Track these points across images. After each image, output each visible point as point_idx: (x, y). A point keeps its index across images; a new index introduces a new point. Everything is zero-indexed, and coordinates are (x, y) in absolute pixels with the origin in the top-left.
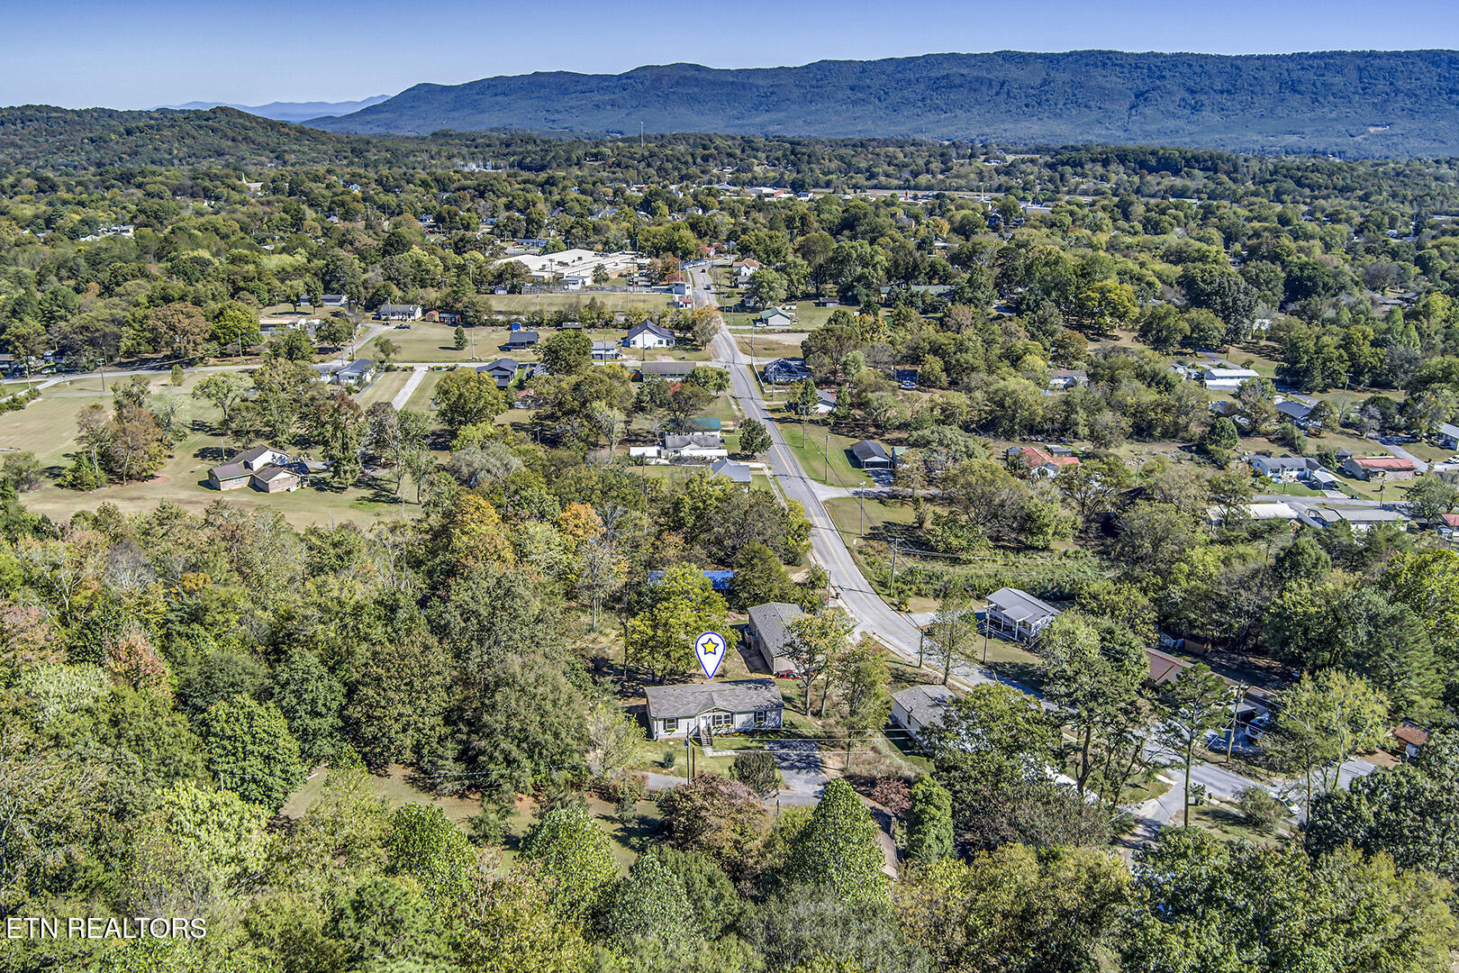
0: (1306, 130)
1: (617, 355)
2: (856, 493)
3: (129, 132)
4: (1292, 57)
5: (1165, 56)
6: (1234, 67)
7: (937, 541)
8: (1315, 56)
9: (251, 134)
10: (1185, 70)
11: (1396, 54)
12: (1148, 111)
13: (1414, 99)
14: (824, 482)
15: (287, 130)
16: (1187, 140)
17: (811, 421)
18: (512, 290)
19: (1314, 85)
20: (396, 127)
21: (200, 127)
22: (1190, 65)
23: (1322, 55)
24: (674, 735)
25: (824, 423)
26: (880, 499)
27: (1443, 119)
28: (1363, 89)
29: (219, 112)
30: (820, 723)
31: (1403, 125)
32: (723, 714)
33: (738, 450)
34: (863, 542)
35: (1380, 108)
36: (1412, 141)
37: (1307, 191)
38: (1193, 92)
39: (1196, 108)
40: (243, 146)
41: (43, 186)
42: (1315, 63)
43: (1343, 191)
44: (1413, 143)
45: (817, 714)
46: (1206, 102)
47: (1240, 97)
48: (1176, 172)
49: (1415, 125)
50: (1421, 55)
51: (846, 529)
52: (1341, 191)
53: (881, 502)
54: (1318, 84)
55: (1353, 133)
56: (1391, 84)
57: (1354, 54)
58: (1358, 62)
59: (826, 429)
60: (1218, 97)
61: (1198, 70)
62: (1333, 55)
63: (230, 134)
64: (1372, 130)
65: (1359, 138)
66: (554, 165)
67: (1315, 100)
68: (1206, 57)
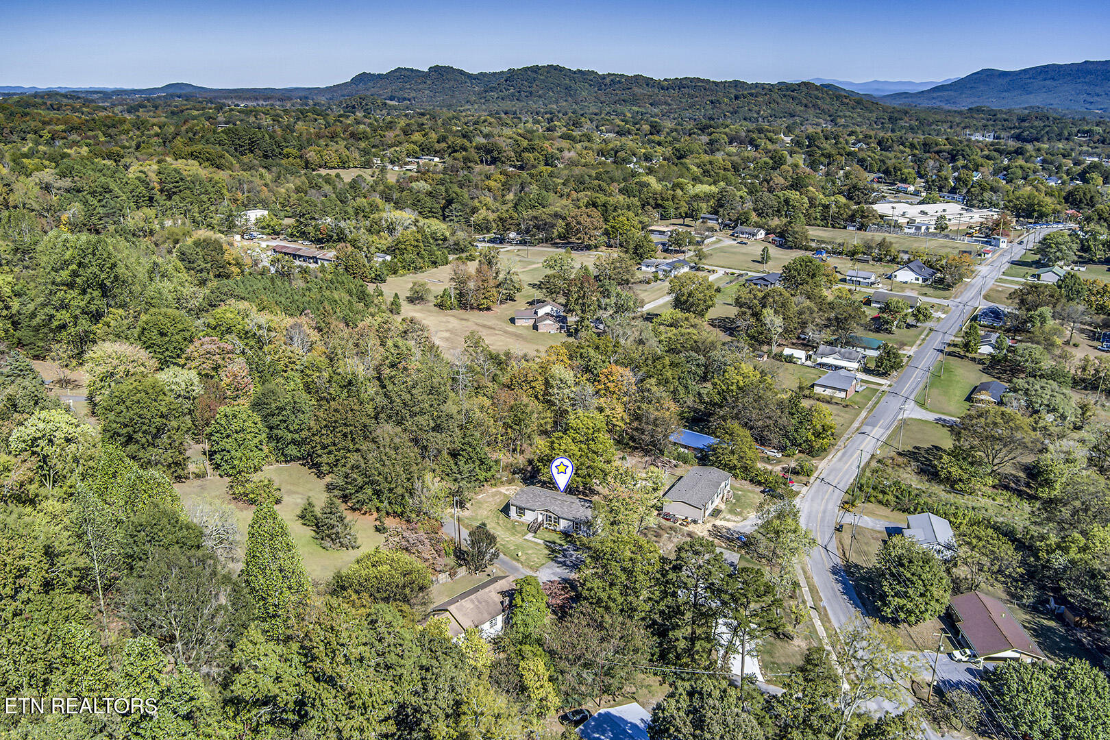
1: (872, 284)
2: (939, 419)
3: (736, 98)
7: (942, 468)
9: (819, 102)
14: (922, 405)
15: (848, 101)
17: (973, 359)
18: (862, 227)
20: (954, 103)
21: (785, 96)
24: (522, 520)
25: (980, 362)
26: (953, 428)
29: (803, 85)
32: (553, 516)
33: (872, 366)
34: (891, 456)
40: (811, 111)
41: (653, 130)
59: (981, 367)
63: (804, 101)
66: (1045, 139)
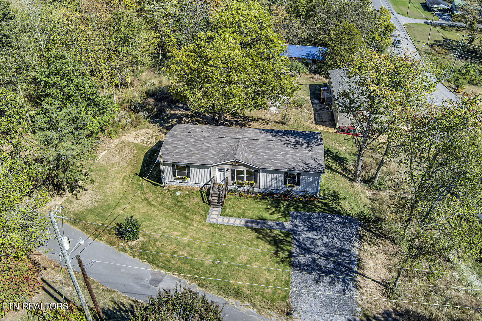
2: (426, 23)
14: (406, 16)
24: (184, 185)
26: (442, 27)
30: (369, 193)
32: (244, 169)
34: (427, 47)
45: (368, 181)
51: (417, 39)
53: (442, 28)
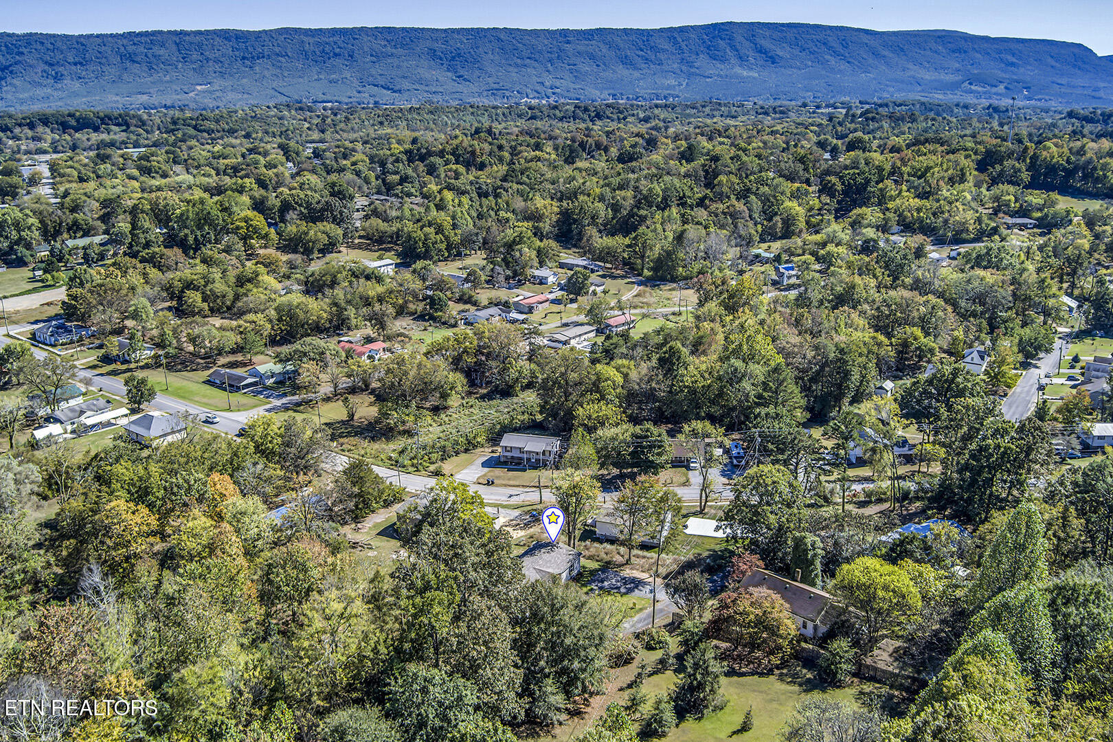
0: (151, 91)
4: (123, 36)
5: (18, 36)
6: (80, 43)
8: (141, 34)
10: (39, 47)
11: (199, 33)
12: (16, 82)
13: (220, 65)
16: (60, 103)
19: (146, 56)
22: (42, 43)
23: (146, 34)
27: (244, 77)
28: (183, 58)
31: (218, 84)
35: (199, 71)
36: (229, 94)
37: (205, 135)
38: (51, 65)
39: (58, 78)
42: (143, 39)
43: (232, 132)
44: (231, 96)
46: (65, 73)
47: (91, 67)
48: (96, 129)
49: (228, 83)
50: (215, 32)
52: (228, 132)
54: (150, 56)
55: (187, 91)
56: (202, 54)
57: (169, 32)
58: (174, 38)
60: (73, 68)
61: (51, 47)
62: (154, 33)
64: (199, 88)
65: (192, 94)
67: (151, 68)
68: (54, 36)
